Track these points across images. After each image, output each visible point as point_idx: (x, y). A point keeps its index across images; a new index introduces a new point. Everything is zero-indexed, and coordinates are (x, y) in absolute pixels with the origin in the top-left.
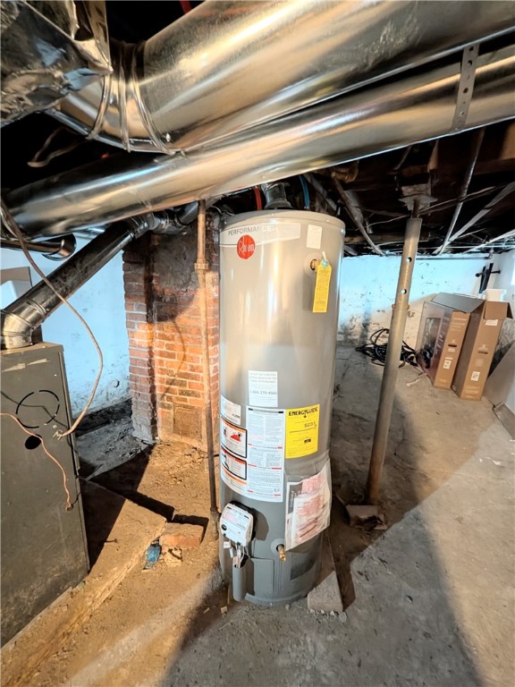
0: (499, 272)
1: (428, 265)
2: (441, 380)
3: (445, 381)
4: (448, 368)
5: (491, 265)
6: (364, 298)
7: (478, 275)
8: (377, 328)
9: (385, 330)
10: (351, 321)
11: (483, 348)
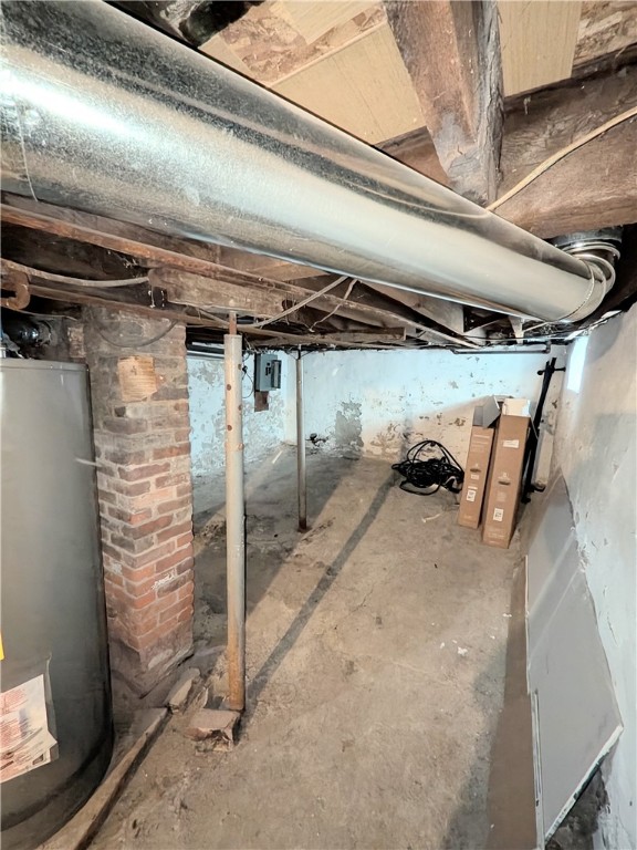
0: (564, 369)
1: (478, 359)
2: (465, 517)
3: (470, 517)
4: (472, 500)
5: (554, 360)
6: (403, 401)
7: (540, 373)
8: (421, 440)
9: (429, 442)
10: (389, 429)
11: (504, 477)
